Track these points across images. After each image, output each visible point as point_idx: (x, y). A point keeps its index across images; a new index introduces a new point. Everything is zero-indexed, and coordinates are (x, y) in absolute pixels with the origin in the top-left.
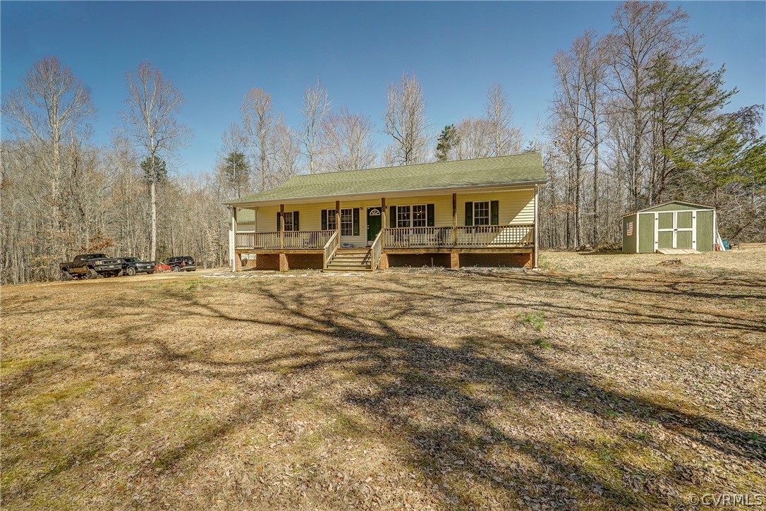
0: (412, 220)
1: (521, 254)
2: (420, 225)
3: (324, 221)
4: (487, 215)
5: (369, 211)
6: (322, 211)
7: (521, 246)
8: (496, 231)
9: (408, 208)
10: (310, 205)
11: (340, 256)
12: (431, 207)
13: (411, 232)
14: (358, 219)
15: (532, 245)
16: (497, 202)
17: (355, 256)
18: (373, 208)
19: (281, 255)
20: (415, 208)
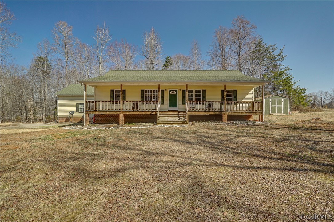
0: (194, 97)
1: (246, 115)
2: (198, 100)
3: (143, 96)
4: (231, 96)
5: (170, 91)
6: (141, 90)
7: (247, 111)
8: (236, 103)
9: (192, 91)
10: (133, 87)
11: (162, 115)
12: (204, 91)
13: (194, 103)
14: (164, 96)
15: (261, 111)
16: (236, 90)
17: (171, 115)
18: (172, 90)
19: (120, 115)
20: (196, 91)
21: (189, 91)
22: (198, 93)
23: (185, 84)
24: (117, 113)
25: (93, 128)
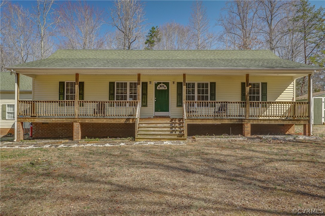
0: (196, 95)
1: (283, 125)
2: (203, 99)
3: (112, 92)
4: (258, 93)
5: (156, 85)
6: (110, 83)
7: (284, 118)
8: (266, 104)
9: (194, 84)
10: (96, 77)
11: (144, 125)
12: (213, 85)
13: (196, 105)
14: (147, 92)
15: (307, 118)
16: (266, 83)
17: (159, 125)
18: (160, 83)
19: (75, 124)
20: (199, 85)
21: (188, 85)
22: (203, 87)
23: (182, 72)
24: (69, 121)
25: (30, 146)
